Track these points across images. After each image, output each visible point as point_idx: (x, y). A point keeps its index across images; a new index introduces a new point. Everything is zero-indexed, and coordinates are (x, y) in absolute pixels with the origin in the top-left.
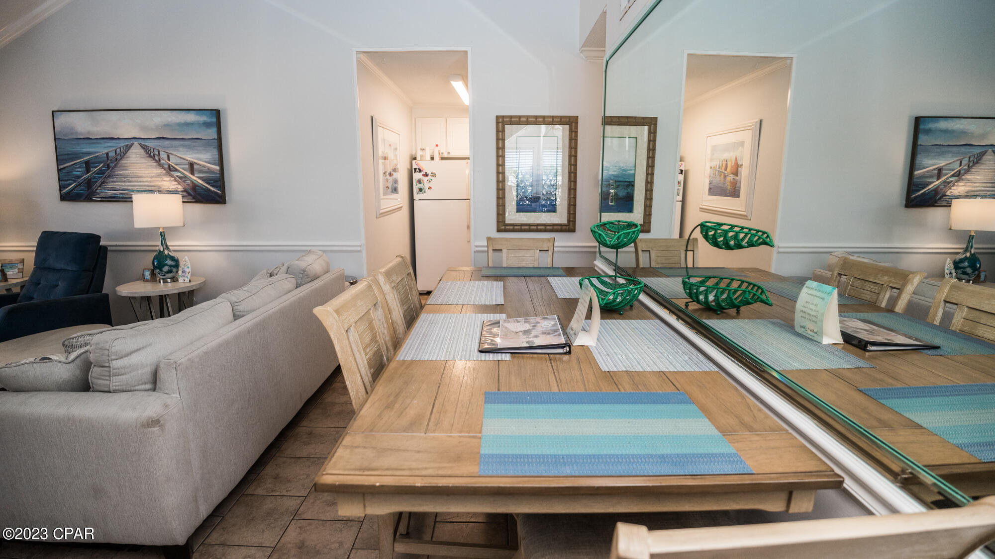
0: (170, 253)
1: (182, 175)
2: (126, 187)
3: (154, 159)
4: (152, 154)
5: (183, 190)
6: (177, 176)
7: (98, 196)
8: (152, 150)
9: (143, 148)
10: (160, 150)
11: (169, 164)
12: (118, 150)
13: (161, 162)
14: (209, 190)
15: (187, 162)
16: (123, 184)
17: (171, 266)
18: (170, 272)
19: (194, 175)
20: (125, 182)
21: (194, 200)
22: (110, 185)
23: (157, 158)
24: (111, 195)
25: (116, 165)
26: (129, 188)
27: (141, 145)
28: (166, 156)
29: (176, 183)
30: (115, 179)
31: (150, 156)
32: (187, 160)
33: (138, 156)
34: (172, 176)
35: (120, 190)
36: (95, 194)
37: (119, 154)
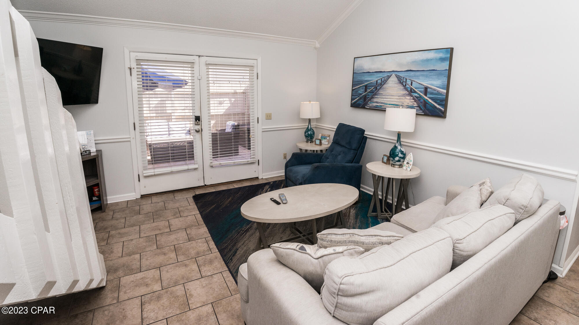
0: (401, 149)
1: (418, 96)
2: (383, 102)
3: (403, 85)
4: (402, 81)
5: (417, 105)
6: (415, 96)
7: (368, 106)
8: (402, 79)
9: (397, 78)
10: (407, 78)
11: (411, 88)
12: (383, 79)
13: (407, 86)
14: (436, 107)
15: (424, 86)
16: (382, 99)
17: (400, 158)
18: (399, 161)
19: (426, 96)
20: (383, 98)
21: (423, 113)
22: (375, 100)
23: (404, 84)
24: (375, 106)
25: (380, 88)
26: (385, 102)
27: (396, 76)
28: (410, 82)
29: (413, 101)
30: (378, 97)
31: (400, 83)
32: (424, 85)
33: (393, 82)
34: (412, 96)
35: (380, 103)
36: (367, 104)
37: (383, 81)
